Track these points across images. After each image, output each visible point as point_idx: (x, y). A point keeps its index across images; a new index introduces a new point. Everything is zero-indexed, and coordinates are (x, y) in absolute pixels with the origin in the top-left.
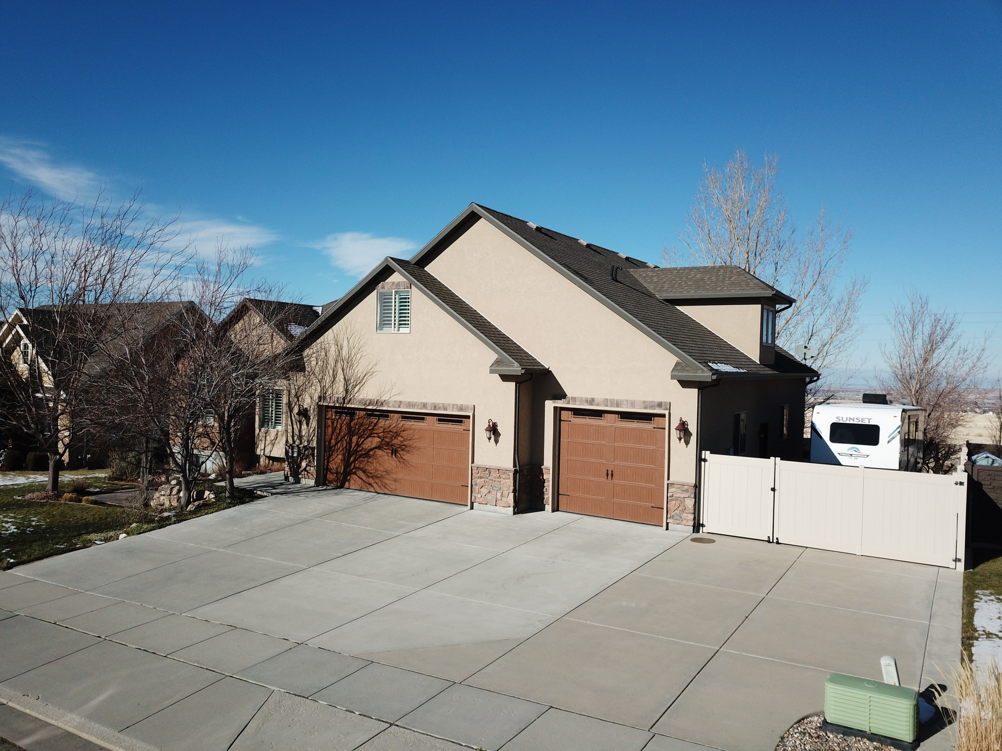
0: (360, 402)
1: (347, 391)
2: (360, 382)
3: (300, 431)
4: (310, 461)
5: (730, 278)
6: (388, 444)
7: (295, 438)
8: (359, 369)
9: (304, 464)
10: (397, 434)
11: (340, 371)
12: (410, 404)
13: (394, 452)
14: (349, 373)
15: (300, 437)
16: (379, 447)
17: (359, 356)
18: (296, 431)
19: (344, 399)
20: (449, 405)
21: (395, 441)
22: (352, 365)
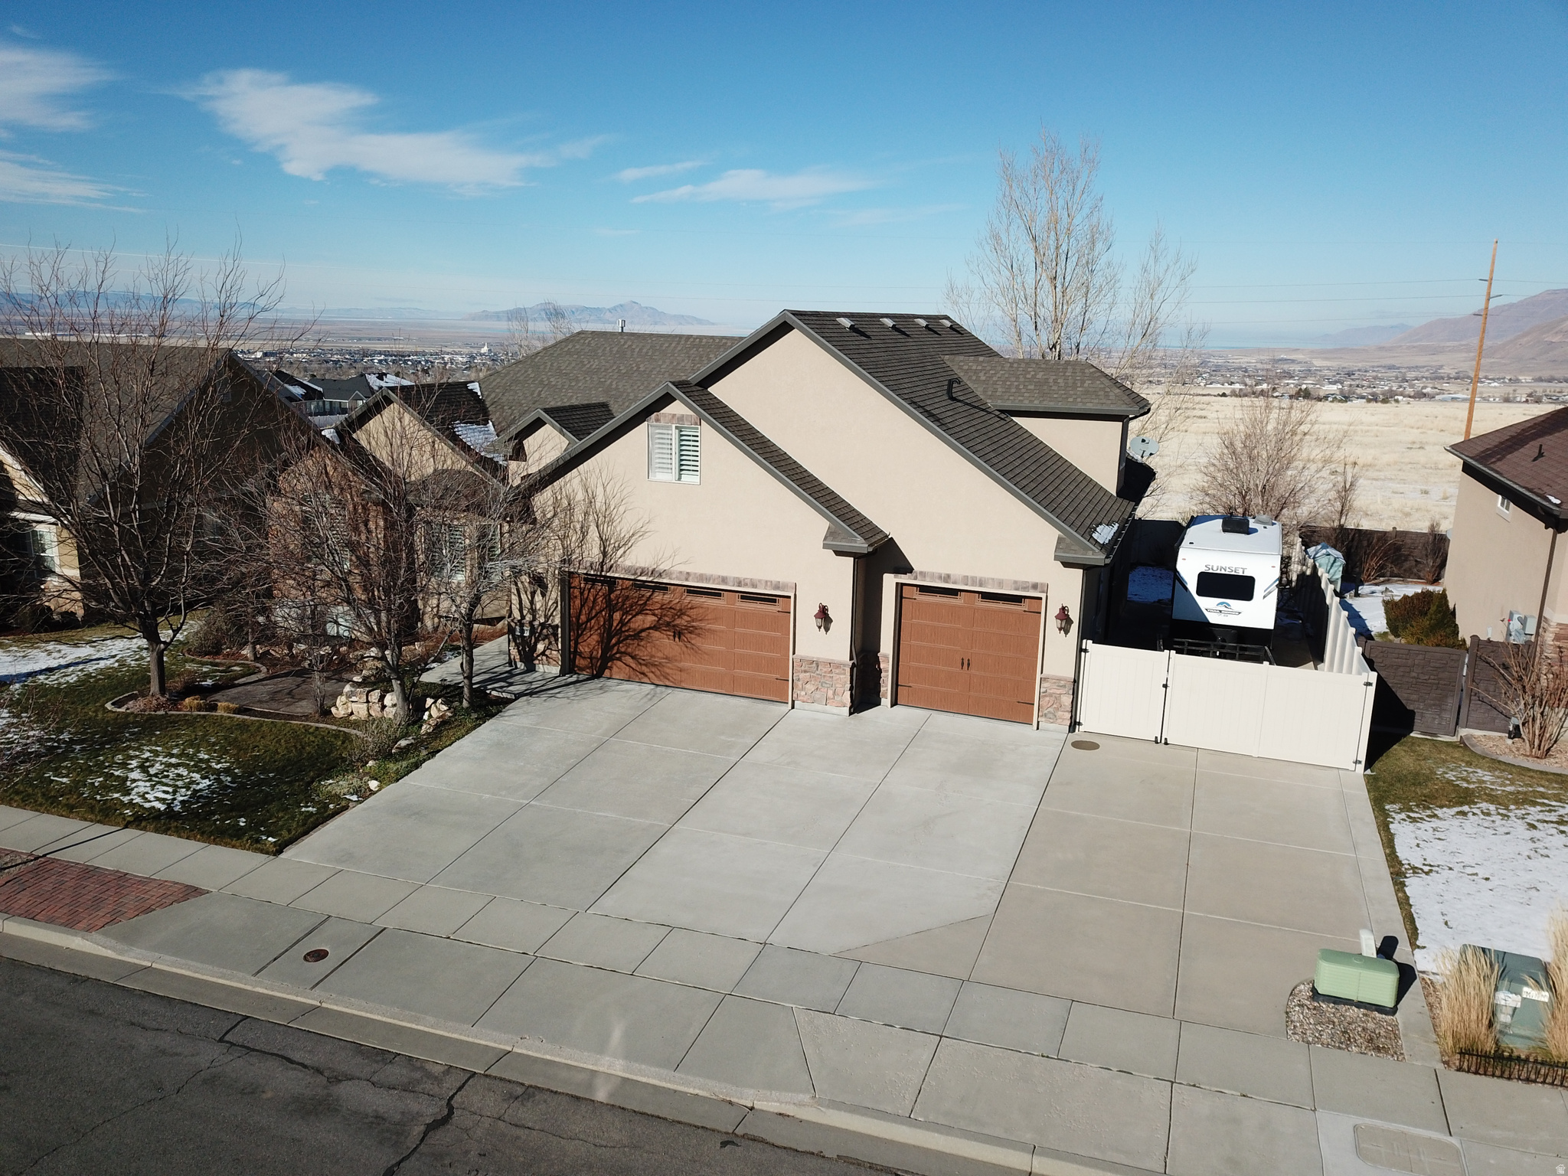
0: (627, 570)
1: (604, 553)
2: (626, 543)
3: (532, 602)
4: (550, 643)
5: (1083, 382)
6: (668, 624)
7: (525, 612)
8: (623, 526)
9: (540, 647)
10: (681, 613)
11: (593, 527)
12: (701, 577)
13: (678, 634)
14: (607, 530)
15: (533, 611)
16: (655, 628)
17: (622, 509)
18: (526, 602)
19: (602, 564)
20: (760, 581)
21: (678, 621)
22: (612, 521)
